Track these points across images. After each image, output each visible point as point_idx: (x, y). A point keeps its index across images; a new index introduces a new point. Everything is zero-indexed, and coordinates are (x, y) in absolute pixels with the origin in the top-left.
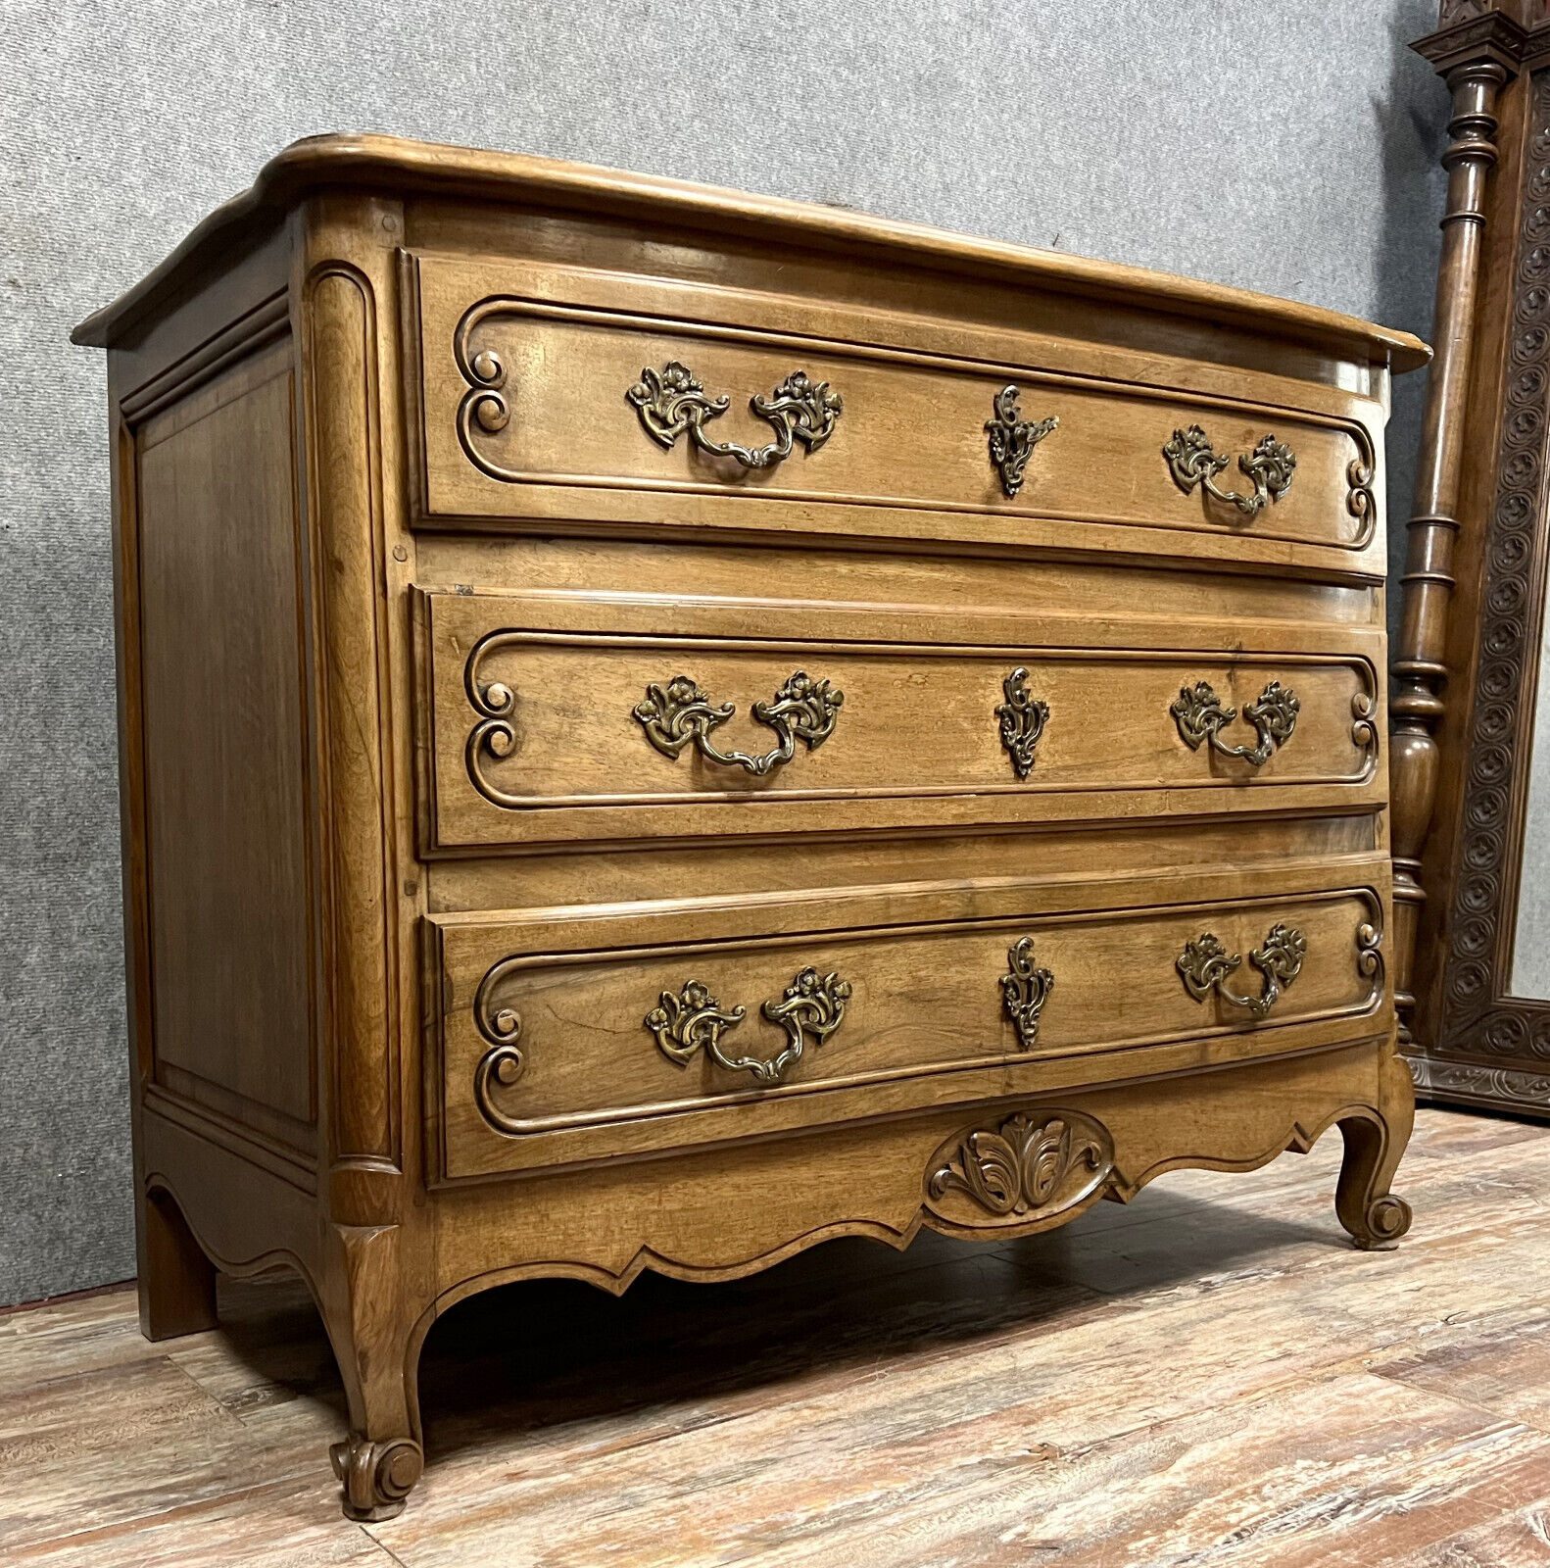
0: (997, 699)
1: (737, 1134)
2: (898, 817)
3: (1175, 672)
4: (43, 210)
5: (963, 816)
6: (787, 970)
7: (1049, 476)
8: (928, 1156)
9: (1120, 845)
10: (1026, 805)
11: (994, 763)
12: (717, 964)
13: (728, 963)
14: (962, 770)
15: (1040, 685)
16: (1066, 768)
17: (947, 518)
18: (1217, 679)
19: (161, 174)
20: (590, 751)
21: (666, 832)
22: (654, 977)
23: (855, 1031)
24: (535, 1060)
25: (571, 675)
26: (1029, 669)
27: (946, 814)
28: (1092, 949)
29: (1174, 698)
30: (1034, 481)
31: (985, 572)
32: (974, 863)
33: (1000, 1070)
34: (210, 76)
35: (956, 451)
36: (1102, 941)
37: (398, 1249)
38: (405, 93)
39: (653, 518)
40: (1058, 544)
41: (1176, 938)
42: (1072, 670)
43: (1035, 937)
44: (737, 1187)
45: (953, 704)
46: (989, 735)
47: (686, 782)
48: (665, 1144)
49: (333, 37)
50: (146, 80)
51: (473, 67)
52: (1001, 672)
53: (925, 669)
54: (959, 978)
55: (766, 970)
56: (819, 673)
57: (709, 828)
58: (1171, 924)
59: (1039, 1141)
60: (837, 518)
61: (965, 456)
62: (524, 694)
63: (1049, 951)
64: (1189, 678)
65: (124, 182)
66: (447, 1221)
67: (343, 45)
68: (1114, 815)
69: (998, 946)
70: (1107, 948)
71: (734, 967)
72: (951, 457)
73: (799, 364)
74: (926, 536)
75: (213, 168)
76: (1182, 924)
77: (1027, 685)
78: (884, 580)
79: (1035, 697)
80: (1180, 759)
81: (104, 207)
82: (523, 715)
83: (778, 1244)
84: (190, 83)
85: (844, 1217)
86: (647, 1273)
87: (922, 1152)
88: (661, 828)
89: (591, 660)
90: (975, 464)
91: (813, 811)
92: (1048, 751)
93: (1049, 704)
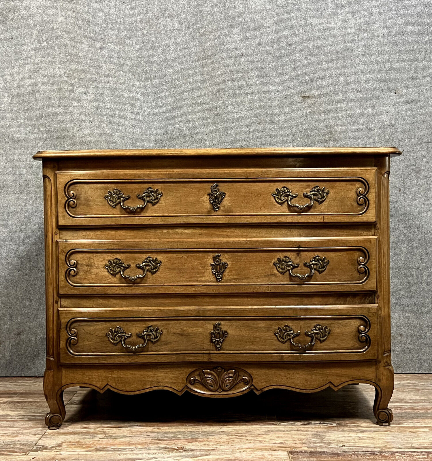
0: (211, 261)
1: (128, 362)
2: (176, 291)
3: (275, 254)
4: (84, 135)
5: (196, 291)
6: (144, 325)
7: (229, 205)
8: (188, 374)
9: (255, 299)
10: (217, 288)
11: (209, 277)
12: (125, 323)
13: (127, 323)
14: (199, 279)
15: (225, 258)
16: (234, 279)
17: (193, 218)
18: (291, 255)
19: (111, 122)
20: (94, 274)
21: (111, 293)
22: (108, 325)
23: (164, 341)
24: (80, 340)
25: (90, 258)
26: (221, 254)
27: (192, 290)
28: (242, 326)
29: (275, 260)
30: (224, 206)
31: (209, 230)
32: (204, 302)
33: (208, 355)
34: (124, 97)
35: (198, 201)
36: (246, 325)
37: (53, 376)
38: (173, 91)
39: (109, 223)
40: (230, 222)
41: (275, 326)
42: (236, 254)
43: (222, 322)
44: (132, 374)
45: (196, 263)
46: (208, 270)
47: (118, 282)
48: (108, 362)
49: (156, 80)
50: (108, 101)
51: (191, 81)
52: (212, 255)
53: (187, 255)
54: (196, 331)
55: (139, 325)
56: (154, 256)
57: (122, 292)
58: (273, 322)
59: (226, 375)
60: (159, 220)
61: (201, 202)
62: (79, 262)
63: (227, 326)
64: (281, 255)
65: (102, 126)
66: (64, 371)
67: (158, 82)
68: (249, 292)
69: (210, 324)
70: (247, 326)
71: (130, 324)
72: (197, 203)
73: (150, 185)
74: (187, 223)
75: (124, 119)
76: (277, 322)
77: (221, 258)
78: (177, 233)
79: (224, 260)
80: (277, 277)
81: (97, 132)
82: (79, 266)
83: (143, 389)
84: (119, 100)
85: (162, 385)
86: (109, 389)
87: (186, 372)
88: (109, 292)
89: (95, 255)
90: (205, 204)
91: (151, 289)
92: (228, 275)
93: (228, 263)
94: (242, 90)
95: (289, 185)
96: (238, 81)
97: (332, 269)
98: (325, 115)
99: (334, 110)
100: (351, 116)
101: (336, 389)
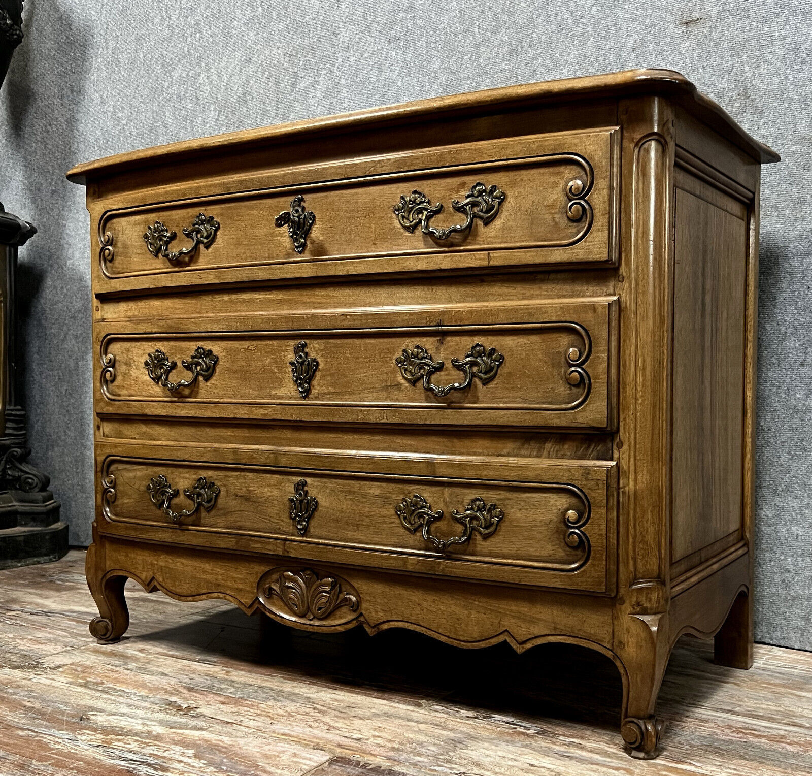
0: (291, 357)
1: (170, 540)
2: (235, 414)
3: (399, 340)
5: (265, 415)
6: (195, 477)
7: (321, 238)
8: (260, 576)
9: (367, 437)
10: (298, 412)
11: (288, 390)
12: (170, 470)
13: (174, 470)
14: (273, 392)
15: (315, 349)
16: (329, 393)
17: (260, 269)
18: (429, 343)
20: (134, 380)
21: (150, 413)
22: (150, 470)
23: (221, 509)
25: (128, 350)
26: (307, 341)
27: (259, 413)
28: (342, 491)
29: (399, 354)
30: (313, 242)
31: (292, 292)
32: (284, 439)
36: (347, 488)
39: (146, 286)
40: (320, 274)
41: (396, 493)
42: (332, 341)
43: (309, 480)
44: (183, 564)
45: (269, 360)
46: (287, 375)
47: (161, 393)
48: (150, 538)
51: (476, 30)
52: (292, 343)
53: (255, 343)
54: (269, 494)
55: (187, 475)
56: (208, 346)
57: (163, 412)
58: (393, 485)
59: (319, 586)
60: (212, 276)
61: (277, 236)
62: (117, 358)
63: (316, 488)
64: (409, 344)
68: (350, 420)
69: (289, 481)
70: (350, 492)
71: (176, 472)
72: (270, 238)
73: (201, 210)
74: (252, 279)
76: (401, 486)
77: (307, 350)
78: (244, 301)
79: (312, 355)
80: (403, 391)
82: (117, 365)
83: (197, 593)
85: (222, 591)
86: (155, 587)
87: (257, 573)
88: (148, 411)
89: (134, 344)
90: (282, 240)
91: (200, 409)
92: (319, 384)
93: (319, 360)
94: (564, 31)
95: (426, 187)
96: (556, 15)
97: (510, 374)
98: (732, 56)
99: (753, 42)
100: (796, 50)
101: (519, 649)
